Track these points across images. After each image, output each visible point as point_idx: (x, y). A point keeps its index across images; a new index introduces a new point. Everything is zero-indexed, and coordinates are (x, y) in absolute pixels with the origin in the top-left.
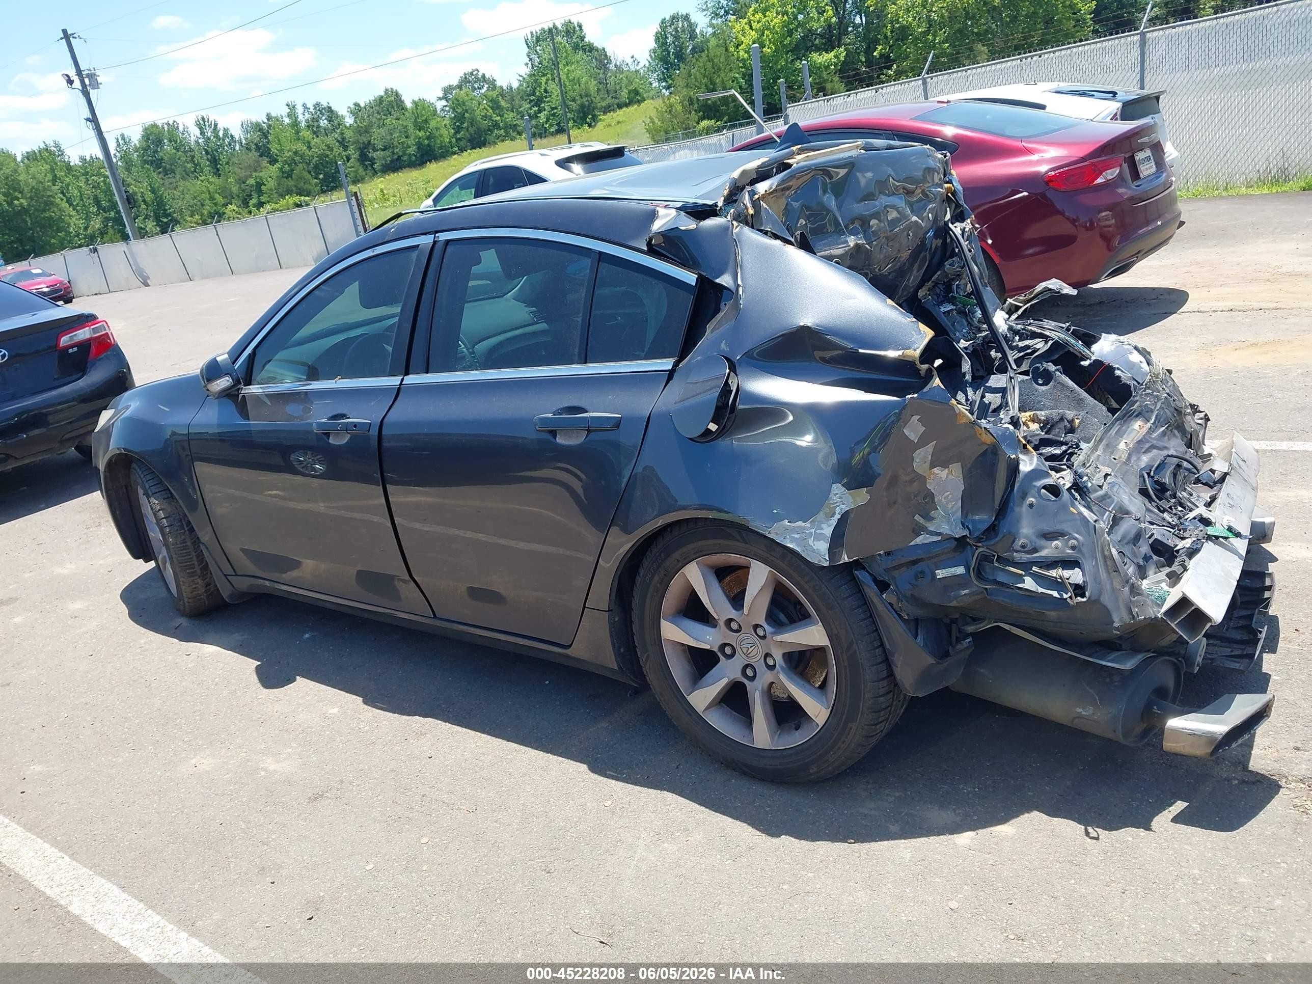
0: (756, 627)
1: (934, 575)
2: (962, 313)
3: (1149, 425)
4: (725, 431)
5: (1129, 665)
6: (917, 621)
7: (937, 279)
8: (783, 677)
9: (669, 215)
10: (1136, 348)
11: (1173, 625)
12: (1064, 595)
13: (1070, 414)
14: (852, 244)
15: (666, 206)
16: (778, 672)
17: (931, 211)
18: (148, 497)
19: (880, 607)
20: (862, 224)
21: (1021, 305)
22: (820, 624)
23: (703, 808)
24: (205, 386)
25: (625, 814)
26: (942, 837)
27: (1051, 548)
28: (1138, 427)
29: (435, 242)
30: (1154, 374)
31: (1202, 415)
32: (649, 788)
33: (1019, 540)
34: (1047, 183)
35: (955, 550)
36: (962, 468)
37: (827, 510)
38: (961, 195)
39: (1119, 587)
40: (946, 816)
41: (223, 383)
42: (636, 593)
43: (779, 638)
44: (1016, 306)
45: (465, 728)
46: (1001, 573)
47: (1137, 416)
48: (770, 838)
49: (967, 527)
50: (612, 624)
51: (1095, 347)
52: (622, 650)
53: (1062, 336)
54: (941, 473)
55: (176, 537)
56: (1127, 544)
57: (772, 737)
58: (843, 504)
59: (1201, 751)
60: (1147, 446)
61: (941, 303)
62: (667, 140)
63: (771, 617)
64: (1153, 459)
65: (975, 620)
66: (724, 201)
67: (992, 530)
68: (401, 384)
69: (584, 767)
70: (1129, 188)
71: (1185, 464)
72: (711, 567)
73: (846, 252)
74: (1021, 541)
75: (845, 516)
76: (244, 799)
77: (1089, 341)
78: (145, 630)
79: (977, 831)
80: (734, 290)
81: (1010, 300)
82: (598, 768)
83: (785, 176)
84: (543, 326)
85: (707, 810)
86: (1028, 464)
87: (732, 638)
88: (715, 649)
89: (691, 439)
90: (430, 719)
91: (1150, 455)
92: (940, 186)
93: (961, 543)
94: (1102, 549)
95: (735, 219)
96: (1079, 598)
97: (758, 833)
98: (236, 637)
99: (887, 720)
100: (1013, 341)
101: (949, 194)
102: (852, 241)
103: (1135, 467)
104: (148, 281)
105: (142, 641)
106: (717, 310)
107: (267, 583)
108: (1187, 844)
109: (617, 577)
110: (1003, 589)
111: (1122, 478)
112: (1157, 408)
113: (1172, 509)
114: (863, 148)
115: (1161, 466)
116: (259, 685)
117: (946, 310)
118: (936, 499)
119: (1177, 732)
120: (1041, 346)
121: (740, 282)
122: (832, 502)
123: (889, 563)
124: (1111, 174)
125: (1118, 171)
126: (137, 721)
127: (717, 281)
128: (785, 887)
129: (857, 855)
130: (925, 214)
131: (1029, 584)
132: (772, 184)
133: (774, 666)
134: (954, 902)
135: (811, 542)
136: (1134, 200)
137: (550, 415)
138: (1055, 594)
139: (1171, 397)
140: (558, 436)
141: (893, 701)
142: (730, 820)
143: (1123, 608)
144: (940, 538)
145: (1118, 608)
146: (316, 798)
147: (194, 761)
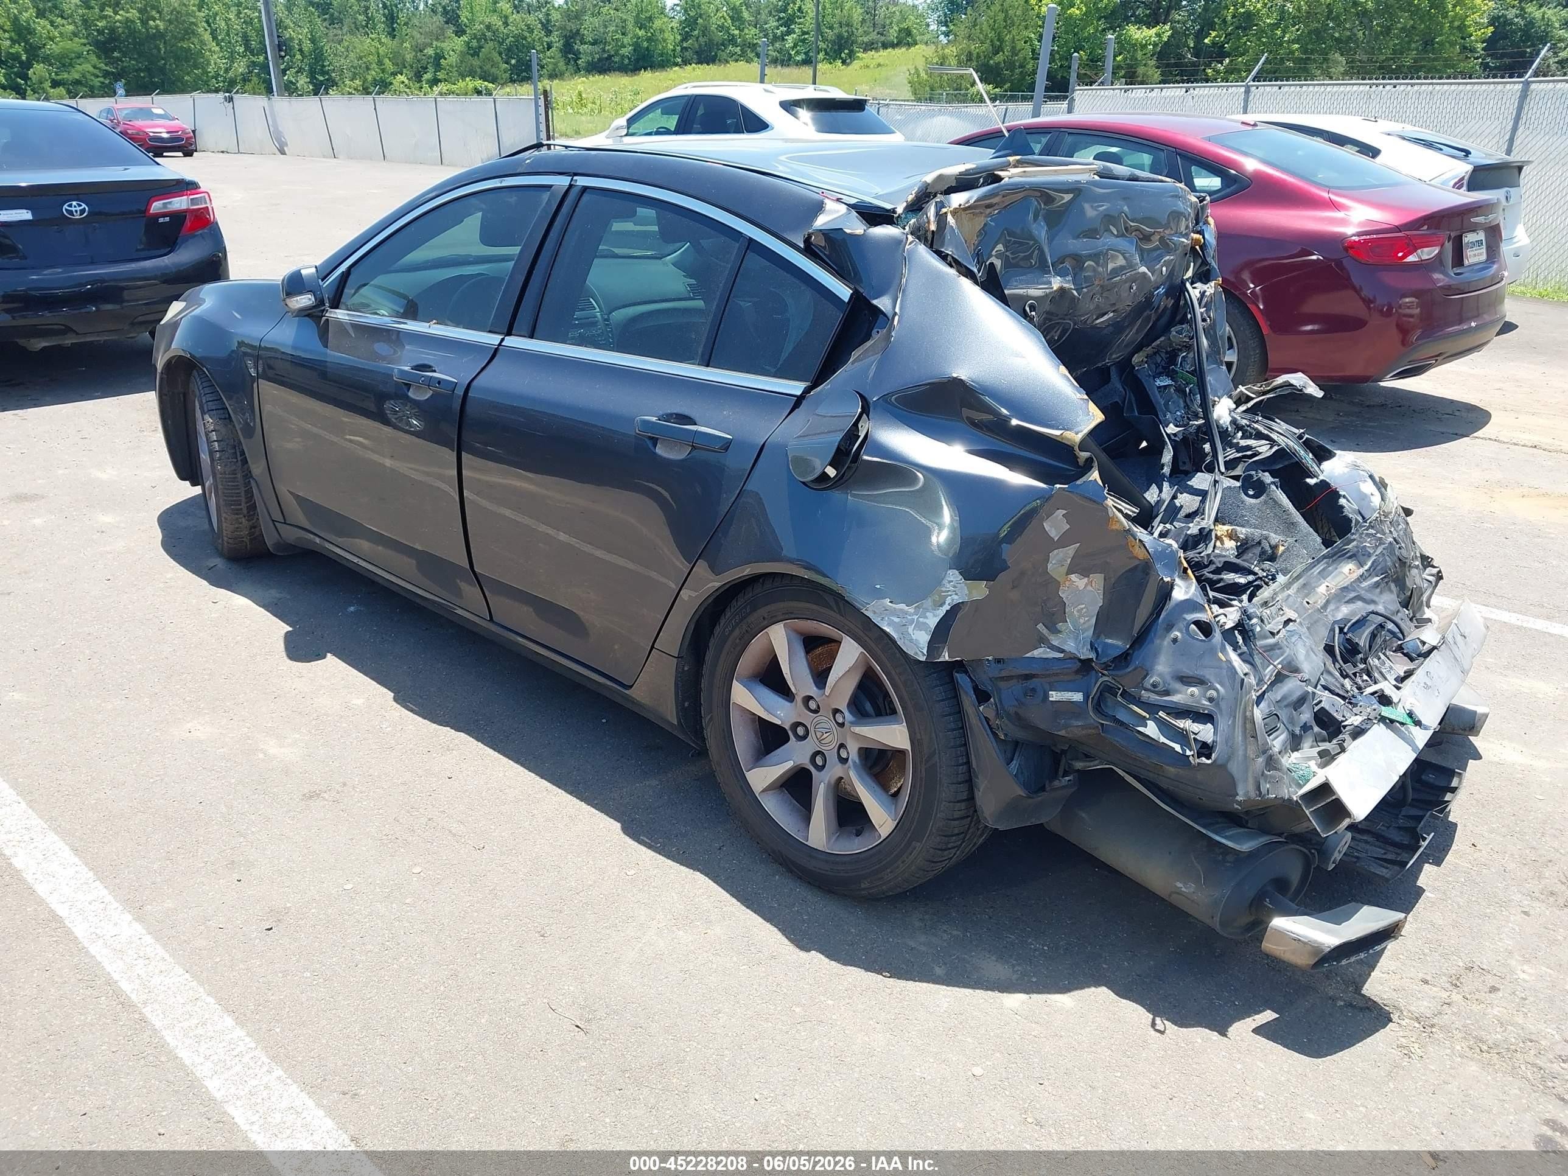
0: (836, 711)
1: (1046, 696)
2: (1180, 391)
3: (1361, 571)
4: (842, 481)
5: (1245, 847)
6: (1016, 743)
7: (1158, 346)
8: (853, 775)
9: (838, 211)
10: (1371, 477)
11: (1307, 812)
12: (1188, 751)
13: (1275, 538)
14: (1055, 287)
15: (839, 200)
16: (849, 767)
17: (1166, 264)
18: (203, 413)
19: (973, 720)
20: (1073, 264)
21: (1253, 396)
22: (905, 724)
23: (734, 901)
24: (284, 300)
25: (646, 888)
26: (989, 992)
27: (1186, 694)
28: (1348, 571)
29: (571, 186)
30: (1384, 511)
31: (1435, 571)
32: (681, 864)
33: (1151, 677)
34: (1346, 249)
35: (1077, 672)
36: (1105, 579)
37: (937, 597)
38: (1211, 251)
39: (1252, 756)
40: (1001, 970)
41: (304, 300)
42: (712, 643)
43: (857, 730)
44: (1248, 396)
45: (499, 752)
46: (1123, 710)
47: (1350, 557)
48: (798, 950)
49: (1096, 649)
50: (679, 672)
51: (1326, 465)
52: (686, 704)
53: (1291, 444)
54: (1079, 582)
55: (226, 465)
56: (1286, 706)
57: (829, 839)
58: (956, 594)
59: (1303, 960)
60: (1353, 595)
61: (1158, 375)
62: (931, 100)
63: (855, 704)
64: (1353, 613)
65: (1087, 757)
66: (905, 209)
67: (1124, 658)
68: (500, 345)
69: (617, 826)
70: (1446, 274)
71: (1390, 626)
72: (800, 633)
73: (1047, 295)
74: (1154, 679)
75: (955, 609)
76: (233, 781)
77: (1323, 455)
78: (174, 563)
79: (1031, 995)
80: (890, 316)
81: (1241, 388)
82: (632, 830)
83: (989, 191)
84: (699, 304)
85: (739, 903)
86: (1184, 590)
87: (807, 718)
88: (787, 727)
89: (804, 483)
90: (462, 734)
91: (1352, 607)
92: (1186, 236)
93: (1086, 665)
94: (1245, 708)
95: (912, 234)
96: (1203, 759)
97: (786, 941)
98: (274, 593)
99: (958, 847)
100: (1234, 437)
101: (1197, 247)
102: (1056, 283)
103: (1330, 617)
104: (285, 148)
105: (169, 576)
106: (868, 337)
107: (318, 540)
108: (1261, 1061)
109: (695, 620)
110: (1121, 728)
111: (1308, 628)
112: (1377, 553)
113: (1356, 677)
114: (1098, 174)
115: (1361, 623)
116: (284, 654)
117: (1162, 384)
118: (1067, 610)
119: (1281, 933)
120: (1264, 450)
121: (897, 310)
122: (944, 589)
123: (994, 671)
124: (1427, 253)
125: (1437, 252)
126: (139, 666)
127: (875, 302)
128: (798, 1010)
129: (889, 991)
130: (1158, 267)
131: (1151, 729)
132: (971, 198)
133: (847, 760)
134: (979, 1068)
135: (910, 630)
136: (1449, 290)
137: (654, 419)
138: (1178, 748)
139: (1397, 543)
140: (658, 445)
141: (969, 829)
142: (761, 920)
143: (1251, 781)
144: (1062, 655)
145: (1246, 780)
146: (311, 797)
147: (189, 725)
